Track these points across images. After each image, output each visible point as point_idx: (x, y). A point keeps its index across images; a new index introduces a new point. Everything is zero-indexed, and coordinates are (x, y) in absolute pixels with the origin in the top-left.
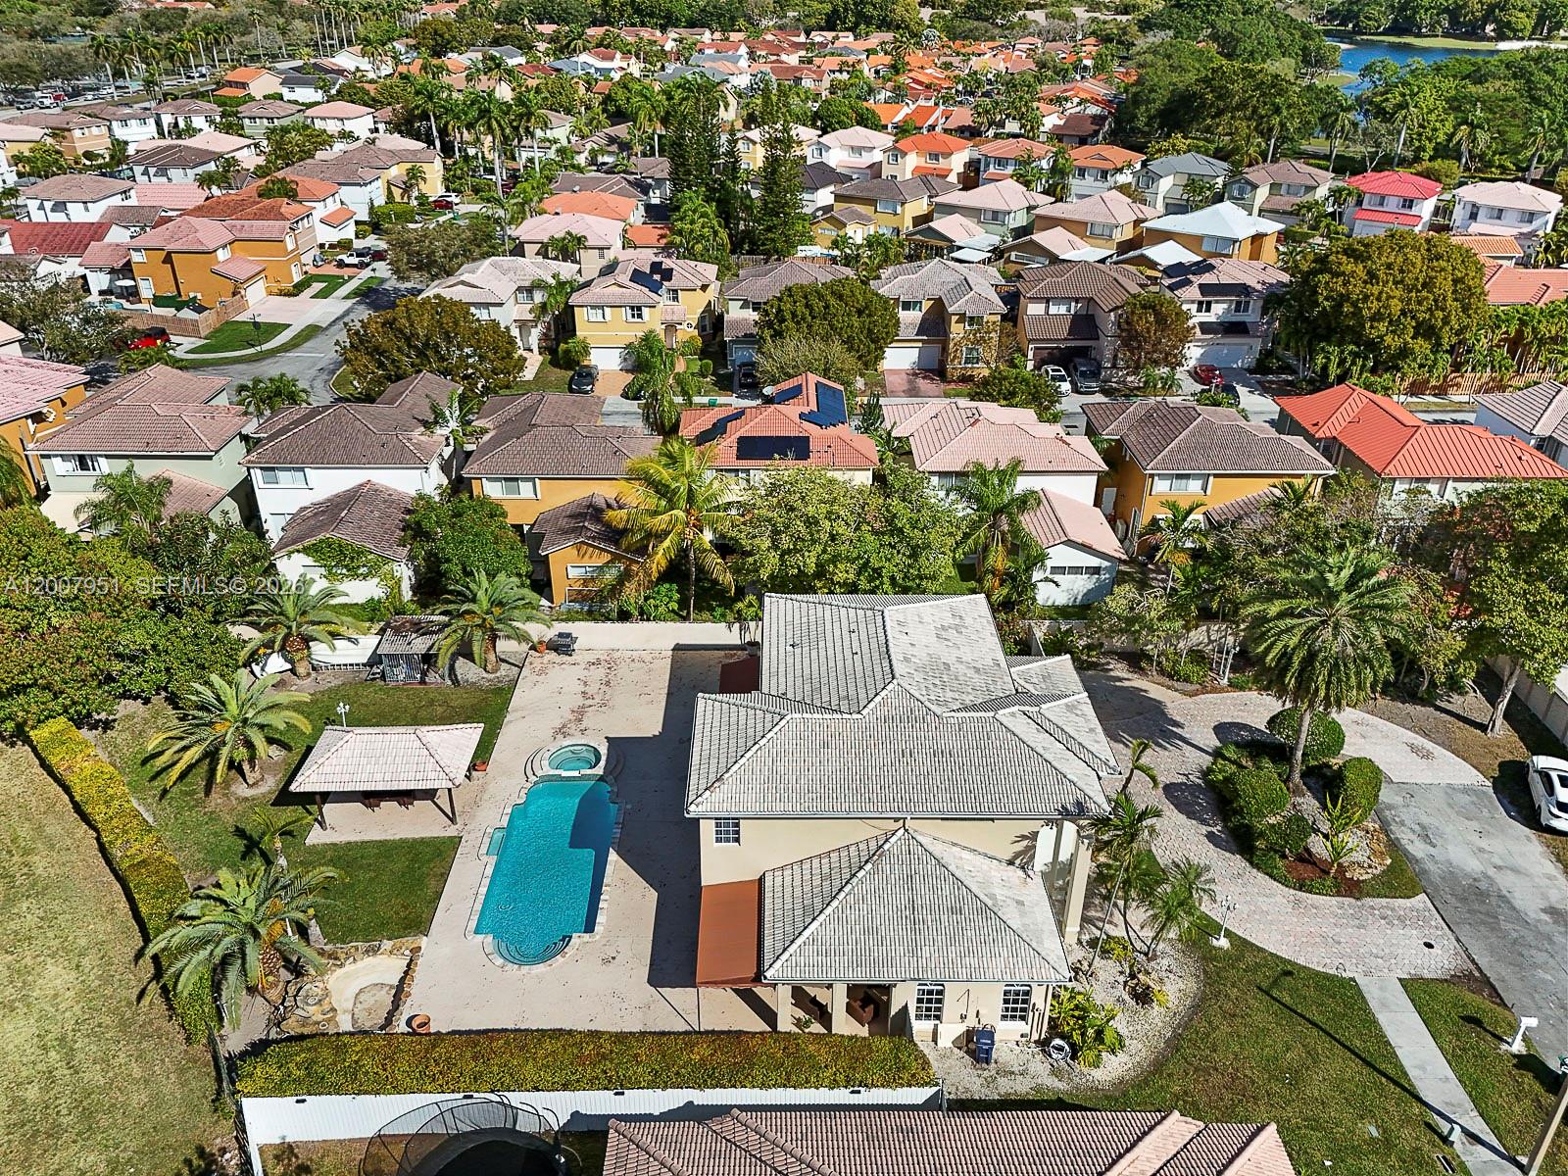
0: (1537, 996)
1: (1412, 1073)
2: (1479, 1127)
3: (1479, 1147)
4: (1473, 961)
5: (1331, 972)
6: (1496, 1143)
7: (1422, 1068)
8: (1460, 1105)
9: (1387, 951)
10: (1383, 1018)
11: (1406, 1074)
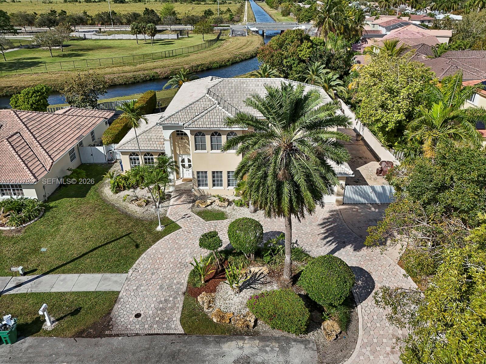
0: (75, 358)
1: (63, 276)
2: (22, 290)
3: (14, 285)
4: (118, 335)
5: (134, 265)
6: (11, 292)
7: (64, 280)
8: (36, 287)
9: (140, 293)
10: (98, 276)
11: (64, 272)
